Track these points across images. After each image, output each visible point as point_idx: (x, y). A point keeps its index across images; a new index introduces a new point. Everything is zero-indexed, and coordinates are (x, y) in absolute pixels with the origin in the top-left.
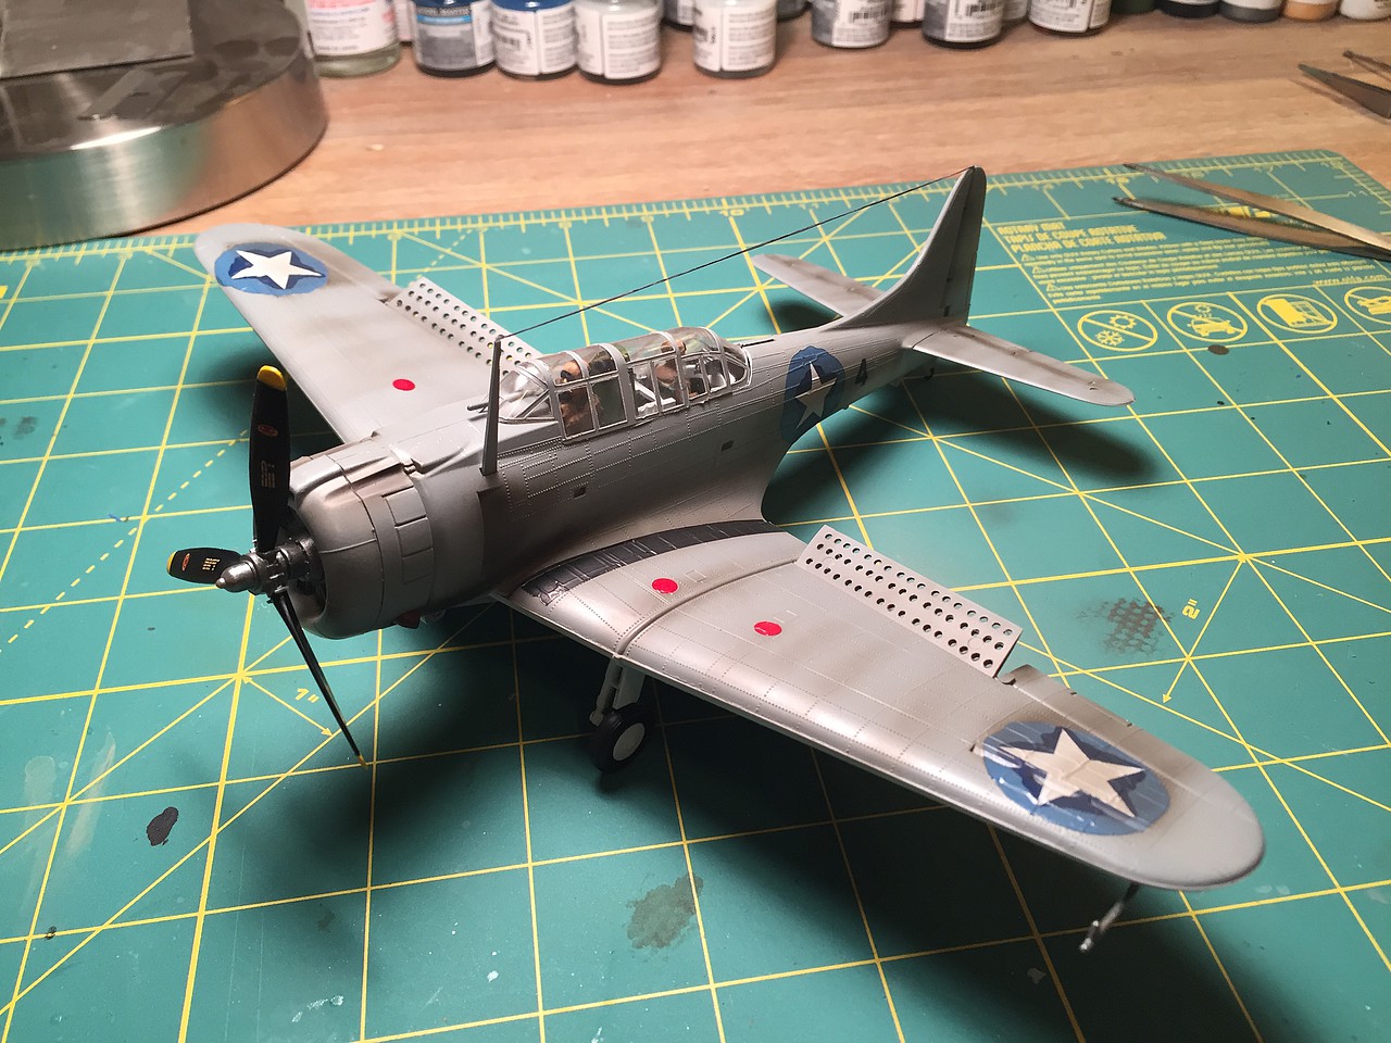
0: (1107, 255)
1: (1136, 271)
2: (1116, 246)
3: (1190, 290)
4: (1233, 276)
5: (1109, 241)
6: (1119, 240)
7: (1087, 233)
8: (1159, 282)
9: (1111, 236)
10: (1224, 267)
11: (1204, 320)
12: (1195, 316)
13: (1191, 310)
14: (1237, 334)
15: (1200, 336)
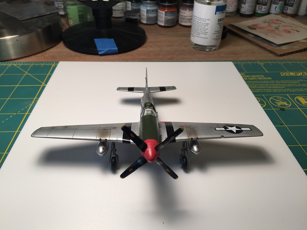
0: (255, 82)
1: (263, 87)
2: (258, 80)
3: (277, 93)
4: (289, 90)
5: (256, 79)
6: (259, 79)
7: (251, 76)
8: (268, 90)
9: (257, 78)
10: (287, 88)
11: (280, 101)
12: (277, 100)
13: (276, 98)
14: (288, 106)
15: (278, 105)
